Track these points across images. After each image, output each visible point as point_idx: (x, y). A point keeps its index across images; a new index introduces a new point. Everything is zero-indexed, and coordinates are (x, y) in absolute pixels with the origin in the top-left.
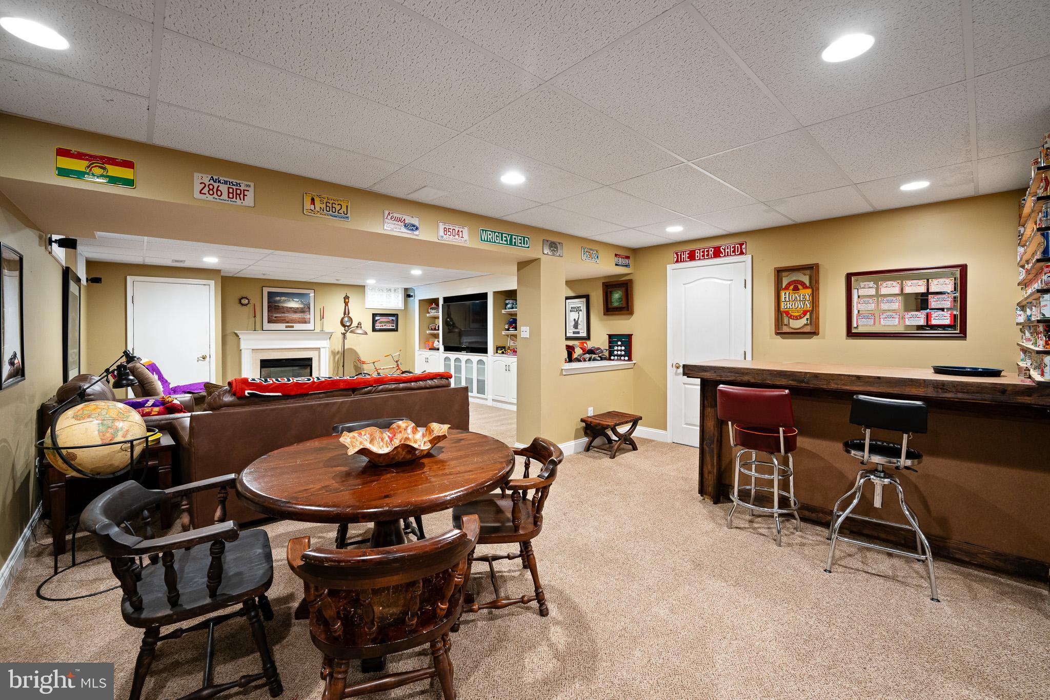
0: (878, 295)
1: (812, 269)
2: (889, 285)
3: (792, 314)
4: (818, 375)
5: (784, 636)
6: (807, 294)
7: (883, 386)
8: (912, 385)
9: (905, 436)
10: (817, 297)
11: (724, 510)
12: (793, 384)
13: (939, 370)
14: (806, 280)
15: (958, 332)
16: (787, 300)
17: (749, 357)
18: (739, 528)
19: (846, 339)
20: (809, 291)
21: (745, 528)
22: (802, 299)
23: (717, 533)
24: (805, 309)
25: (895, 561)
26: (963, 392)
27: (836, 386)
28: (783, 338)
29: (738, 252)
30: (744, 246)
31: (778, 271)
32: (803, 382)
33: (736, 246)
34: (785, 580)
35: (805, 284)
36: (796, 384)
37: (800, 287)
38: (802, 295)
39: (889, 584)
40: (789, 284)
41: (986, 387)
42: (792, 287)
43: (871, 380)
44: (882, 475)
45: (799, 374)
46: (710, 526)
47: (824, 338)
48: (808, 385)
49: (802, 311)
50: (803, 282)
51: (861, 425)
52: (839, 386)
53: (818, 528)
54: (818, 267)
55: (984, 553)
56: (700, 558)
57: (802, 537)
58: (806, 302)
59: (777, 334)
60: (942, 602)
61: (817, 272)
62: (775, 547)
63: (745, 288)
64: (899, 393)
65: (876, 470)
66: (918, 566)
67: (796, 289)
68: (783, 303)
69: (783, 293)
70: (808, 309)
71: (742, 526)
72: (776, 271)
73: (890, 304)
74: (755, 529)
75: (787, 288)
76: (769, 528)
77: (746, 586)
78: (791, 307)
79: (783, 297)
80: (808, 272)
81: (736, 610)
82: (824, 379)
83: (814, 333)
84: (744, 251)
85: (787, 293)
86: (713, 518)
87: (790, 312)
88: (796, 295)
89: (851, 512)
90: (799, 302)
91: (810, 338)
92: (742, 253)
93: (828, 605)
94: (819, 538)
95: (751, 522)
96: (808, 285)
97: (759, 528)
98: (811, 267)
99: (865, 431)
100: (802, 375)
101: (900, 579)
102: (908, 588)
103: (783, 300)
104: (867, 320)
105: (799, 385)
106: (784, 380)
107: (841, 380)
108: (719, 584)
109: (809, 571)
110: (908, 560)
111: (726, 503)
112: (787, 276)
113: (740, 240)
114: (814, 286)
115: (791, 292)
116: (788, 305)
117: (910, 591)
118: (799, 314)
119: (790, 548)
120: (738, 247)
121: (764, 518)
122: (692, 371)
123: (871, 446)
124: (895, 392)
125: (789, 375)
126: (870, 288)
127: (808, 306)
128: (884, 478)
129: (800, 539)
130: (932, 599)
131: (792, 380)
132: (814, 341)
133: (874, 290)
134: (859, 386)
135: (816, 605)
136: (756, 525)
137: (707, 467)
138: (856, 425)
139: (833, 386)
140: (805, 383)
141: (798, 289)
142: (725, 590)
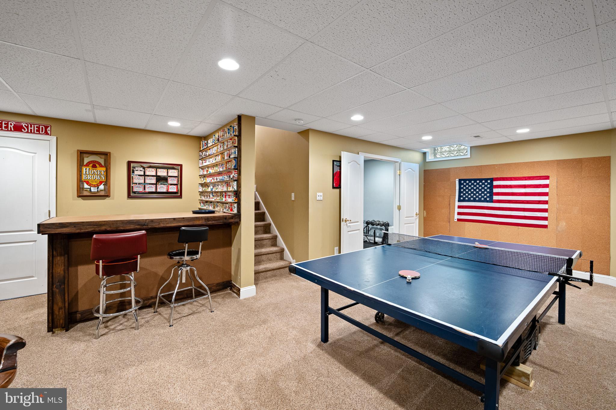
0: (145, 175)
1: (106, 155)
2: (150, 171)
3: (91, 183)
4: (153, 220)
5: (189, 364)
6: (102, 171)
7: (185, 222)
8: (197, 220)
9: (201, 243)
10: (109, 173)
11: (80, 331)
12: (138, 227)
13: (194, 212)
14: (102, 161)
15: (179, 195)
16: (88, 173)
17: (53, 214)
18: (104, 334)
19: (127, 199)
20: (104, 169)
21: (107, 332)
22: (99, 174)
23: (93, 346)
24: (101, 180)
25: (187, 306)
26: (214, 221)
27: (163, 225)
28: (84, 200)
29: (42, 131)
30: (49, 129)
31: (81, 153)
32: (144, 225)
33: (41, 127)
34: (159, 343)
35: (101, 164)
36: (140, 227)
37: (97, 165)
38: (98, 171)
39: (195, 316)
40: (89, 163)
41: (221, 218)
42: (91, 165)
43: (180, 220)
44: (186, 265)
45: (142, 221)
46: (83, 345)
47: (113, 199)
48: (147, 227)
49: (98, 182)
50: (99, 163)
51: (184, 242)
52: (165, 225)
53: (144, 310)
54: (110, 154)
55: (214, 286)
56: (100, 367)
57: (143, 318)
58: (102, 176)
59: (79, 196)
60: (215, 311)
61: (109, 158)
62: (136, 331)
63: (50, 161)
64: (192, 224)
65: (183, 264)
66: (195, 303)
67: (94, 166)
68: (84, 175)
69: (84, 169)
70: (103, 180)
71: (104, 332)
72: (79, 153)
73: (151, 180)
74: (113, 329)
75: (87, 165)
76: (121, 324)
77: (147, 359)
78: (90, 179)
79: (85, 171)
80: (103, 156)
81: (157, 373)
82: (157, 222)
83: (107, 196)
84: (49, 132)
85: (88, 169)
86: (77, 340)
87: (90, 182)
88: (95, 171)
89: (178, 289)
90: (96, 176)
91: (104, 199)
92: (46, 133)
93: (187, 339)
94: (151, 314)
95: (106, 327)
96: (103, 165)
97: (116, 327)
98: (105, 154)
99: (185, 245)
100: (144, 221)
101: (196, 312)
102: (202, 313)
103: (84, 173)
104: (139, 188)
105: (142, 227)
106: (132, 226)
107: (166, 221)
108: (132, 370)
109: (164, 331)
110: (191, 303)
111: (74, 326)
112: (88, 157)
113: (46, 123)
114: (107, 166)
115: (91, 168)
116: (88, 177)
117: (203, 313)
118: (97, 183)
119: (144, 327)
120: (42, 128)
121: (111, 321)
122: (49, 228)
123: (188, 252)
124: (191, 224)
125: (136, 222)
126: (141, 171)
127: (103, 179)
128: (187, 267)
129: (143, 320)
130: (211, 312)
131: (138, 225)
132: (107, 201)
133: (143, 172)
134: (175, 223)
135: (184, 343)
136: (112, 327)
137: (57, 305)
138: (181, 243)
139: (162, 225)
140: (146, 226)
141: (96, 167)
142: (139, 370)
